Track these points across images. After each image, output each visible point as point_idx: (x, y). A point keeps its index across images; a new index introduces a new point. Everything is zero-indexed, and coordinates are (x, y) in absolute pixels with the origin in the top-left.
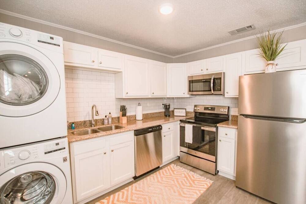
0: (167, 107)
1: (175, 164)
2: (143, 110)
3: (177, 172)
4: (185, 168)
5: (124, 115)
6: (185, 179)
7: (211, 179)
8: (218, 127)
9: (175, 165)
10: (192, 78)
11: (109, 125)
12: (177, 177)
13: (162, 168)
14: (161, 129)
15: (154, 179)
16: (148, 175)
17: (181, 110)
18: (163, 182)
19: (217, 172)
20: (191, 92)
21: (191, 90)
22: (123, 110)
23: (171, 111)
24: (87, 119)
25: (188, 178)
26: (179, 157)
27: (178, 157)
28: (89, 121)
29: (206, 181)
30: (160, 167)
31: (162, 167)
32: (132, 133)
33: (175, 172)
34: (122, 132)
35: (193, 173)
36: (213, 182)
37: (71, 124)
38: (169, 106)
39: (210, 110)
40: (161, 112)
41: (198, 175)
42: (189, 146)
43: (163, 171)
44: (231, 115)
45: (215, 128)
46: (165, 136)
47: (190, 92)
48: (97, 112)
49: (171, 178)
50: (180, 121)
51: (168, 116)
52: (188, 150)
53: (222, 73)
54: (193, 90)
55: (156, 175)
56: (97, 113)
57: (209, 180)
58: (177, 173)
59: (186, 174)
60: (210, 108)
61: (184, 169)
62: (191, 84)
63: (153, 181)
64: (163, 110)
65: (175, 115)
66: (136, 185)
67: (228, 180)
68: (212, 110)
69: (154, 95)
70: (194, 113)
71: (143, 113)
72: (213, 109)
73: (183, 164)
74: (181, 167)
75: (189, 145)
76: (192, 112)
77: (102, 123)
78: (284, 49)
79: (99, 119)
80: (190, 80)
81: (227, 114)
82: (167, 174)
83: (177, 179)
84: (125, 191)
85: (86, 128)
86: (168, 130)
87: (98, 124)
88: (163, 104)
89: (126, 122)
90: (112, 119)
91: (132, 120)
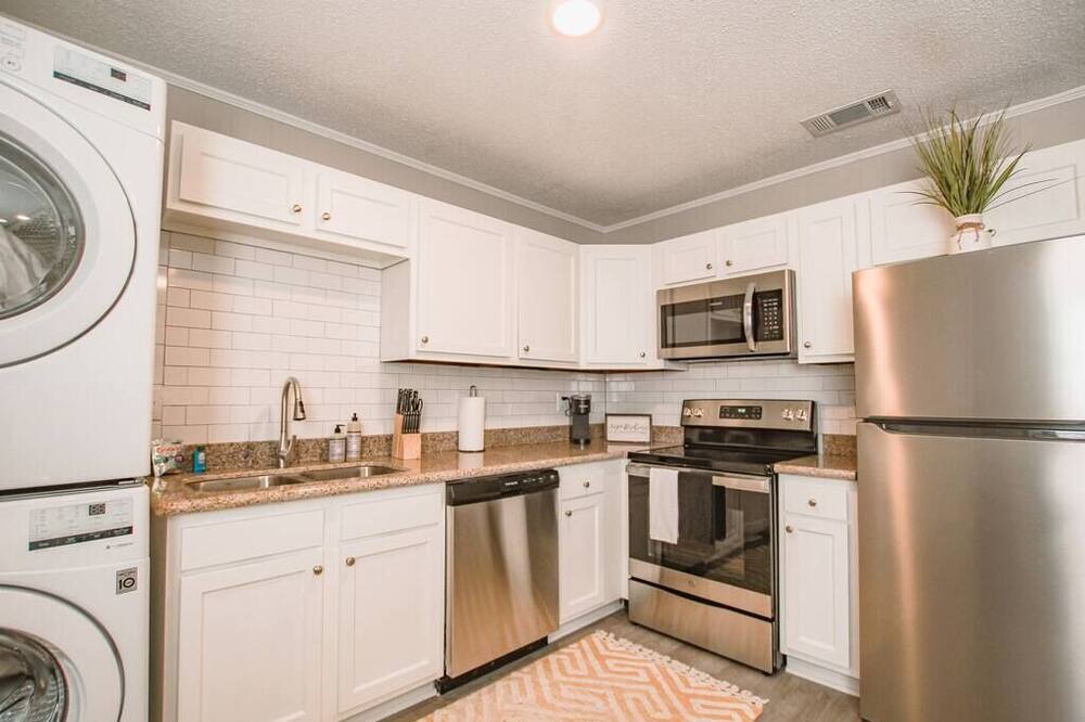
0: (579, 409)
1: (609, 632)
2: (485, 417)
3: (616, 661)
4: (649, 648)
5: (411, 426)
6: (652, 690)
7: (756, 693)
8: (777, 475)
9: (612, 635)
10: (672, 299)
11: (347, 465)
12: (617, 684)
13: (556, 647)
14: (556, 483)
15: (523, 691)
16: (502, 676)
17: (632, 421)
18: (560, 704)
19: (780, 664)
20: (669, 350)
21: (670, 341)
22: (409, 408)
23: (595, 425)
24: (261, 436)
25: (665, 686)
26: (626, 602)
27: (622, 605)
28: (270, 443)
29: (738, 696)
30: (549, 641)
31: (555, 643)
32: (438, 494)
33: (610, 663)
34: (398, 486)
35: (684, 666)
36: (767, 704)
37: (191, 452)
38: (587, 402)
39: (741, 416)
40: (557, 428)
41: (704, 676)
42: (667, 557)
43: (561, 657)
44: (824, 435)
45: (768, 480)
46: (570, 515)
47: (665, 350)
48: (301, 403)
49: (595, 686)
50: (630, 455)
51: (582, 441)
52: (662, 575)
53: (784, 271)
54: (677, 342)
55: (533, 672)
56: (299, 407)
57: (750, 693)
58: (617, 665)
59: (655, 671)
60: (744, 411)
61: (646, 651)
62: (670, 319)
63: (521, 700)
64: (566, 421)
65: (609, 439)
66: (446, 716)
67: (827, 693)
68: (750, 418)
69: (530, 355)
70: (683, 429)
71: (489, 428)
72: (753, 411)
73: (641, 632)
74: (634, 643)
75: (665, 550)
76: (672, 428)
77: (321, 455)
78: (1014, 171)
79: (311, 440)
80: (663, 304)
81: (808, 429)
82: (576, 672)
83: (618, 692)
85: (252, 472)
86: (584, 491)
87: (305, 458)
88: (564, 399)
89: (419, 455)
90: (363, 440)
91: (444, 451)
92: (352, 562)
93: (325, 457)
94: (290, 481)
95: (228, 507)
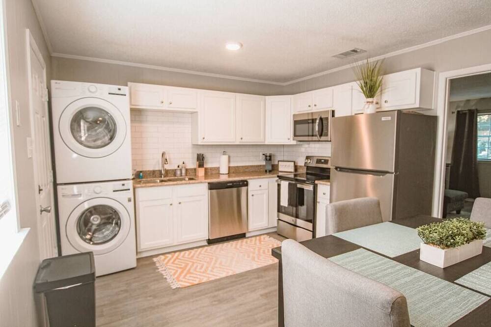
0: (269, 158)
2: (229, 162)
4: (279, 240)
5: (201, 165)
8: (318, 184)
11: (181, 177)
14: (246, 185)
17: (288, 163)
18: (241, 249)
21: (297, 134)
22: (201, 159)
23: (274, 165)
24: (157, 169)
28: (159, 170)
30: (246, 236)
31: (249, 237)
32: (206, 186)
34: (192, 183)
37: (139, 173)
39: (322, 163)
40: (261, 166)
45: (313, 186)
46: (253, 196)
47: (296, 137)
48: (167, 159)
49: (254, 247)
50: (279, 177)
53: (330, 110)
54: (299, 135)
56: (166, 161)
60: (323, 161)
62: (297, 126)
64: (263, 163)
65: (280, 170)
68: (325, 163)
70: (305, 167)
71: (230, 166)
72: (327, 162)
76: (302, 166)
79: (171, 170)
80: (295, 120)
84: (193, 251)
85: (155, 179)
86: (259, 188)
87: (169, 175)
88: (263, 154)
89: (204, 175)
90: (187, 170)
91: (215, 174)
92: (180, 203)
93: (175, 175)
94: (165, 181)
95: (149, 187)
